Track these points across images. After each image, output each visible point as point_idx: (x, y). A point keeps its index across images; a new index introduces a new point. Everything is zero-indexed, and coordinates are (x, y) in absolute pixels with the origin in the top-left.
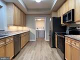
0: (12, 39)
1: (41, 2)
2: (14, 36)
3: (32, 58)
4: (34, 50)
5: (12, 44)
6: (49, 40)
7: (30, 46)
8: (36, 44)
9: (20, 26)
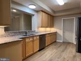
0: (38, 37)
1: (65, 3)
2: (40, 35)
3: (51, 55)
4: (57, 49)
5: (38, 41)
6: (75, 43)
7: (55, 45)
8: (61, 45)
9: (47, 27)
